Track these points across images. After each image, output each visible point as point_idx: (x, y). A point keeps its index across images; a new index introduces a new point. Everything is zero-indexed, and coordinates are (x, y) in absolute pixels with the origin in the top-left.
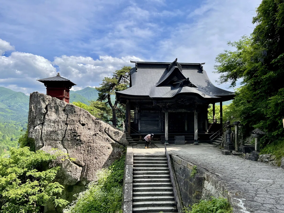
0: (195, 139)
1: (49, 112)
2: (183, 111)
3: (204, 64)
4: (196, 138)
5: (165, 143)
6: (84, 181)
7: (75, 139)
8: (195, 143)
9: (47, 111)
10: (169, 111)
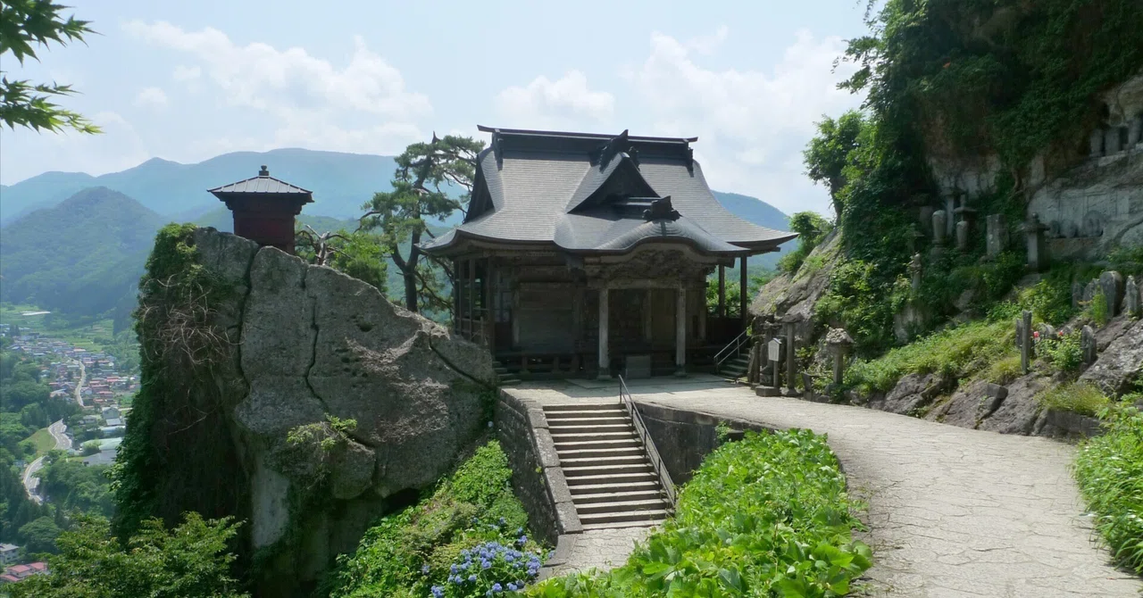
0: (678, 363)
1: (255, 293)
2: (650, 283)
3: (695, 140)
4: (680, 359)
5: (601, 377)
6: (384, 488)
7: (347, 370)
8: (680, 373)
9: (250, 287)
10: (612, 285)
